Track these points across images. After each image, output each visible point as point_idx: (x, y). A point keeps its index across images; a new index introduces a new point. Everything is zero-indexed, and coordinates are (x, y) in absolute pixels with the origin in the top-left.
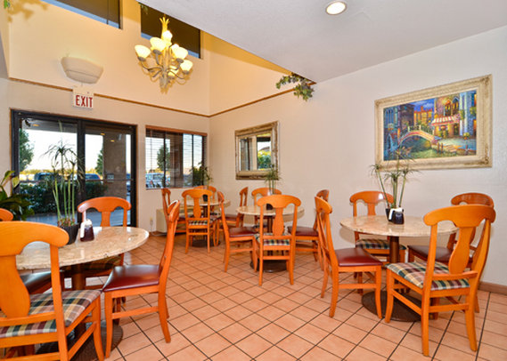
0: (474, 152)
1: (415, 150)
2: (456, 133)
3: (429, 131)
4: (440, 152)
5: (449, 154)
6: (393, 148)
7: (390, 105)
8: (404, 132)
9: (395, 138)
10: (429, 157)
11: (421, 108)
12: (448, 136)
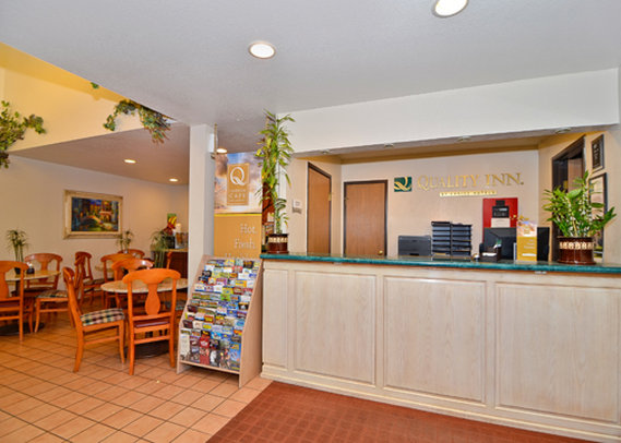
0: (117, 230)
1: (91, 226)
2: (110, 221)
3: (98, 216)
4: (103, 229)
5: (107, 230)
6: (78, 224)
7: (77, 196)
8: (85, 215)
9: (79, 216)
10: (98, 232)
11: (94, 203)
12: (106, 221)
